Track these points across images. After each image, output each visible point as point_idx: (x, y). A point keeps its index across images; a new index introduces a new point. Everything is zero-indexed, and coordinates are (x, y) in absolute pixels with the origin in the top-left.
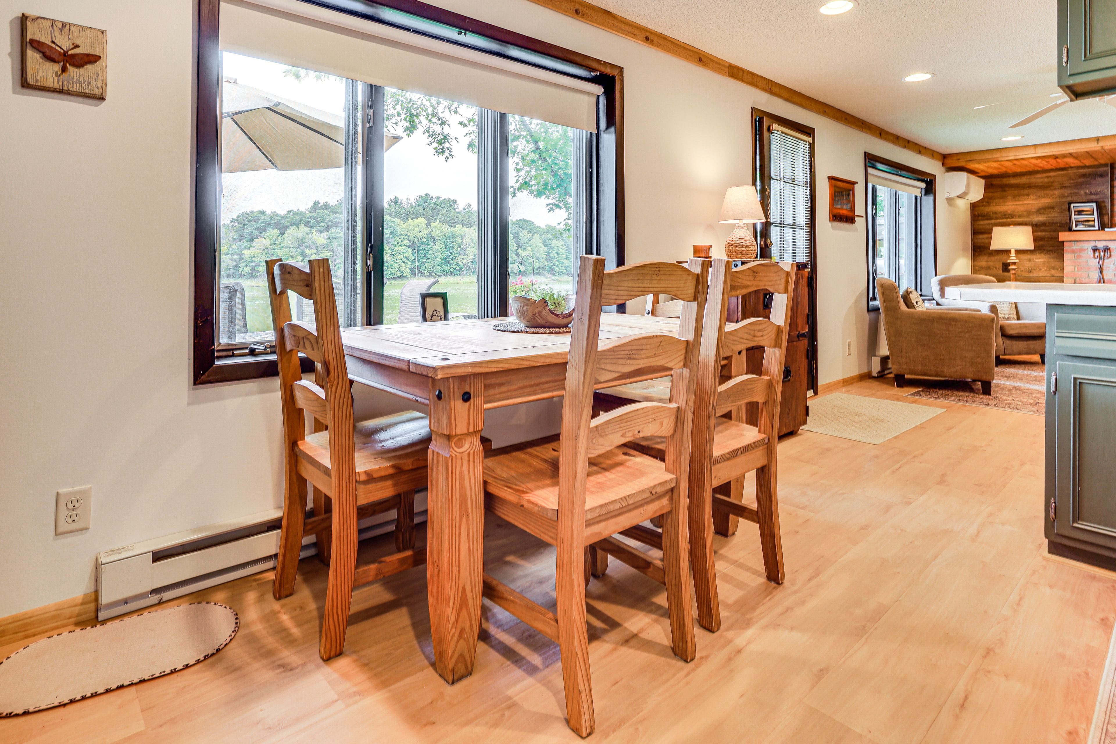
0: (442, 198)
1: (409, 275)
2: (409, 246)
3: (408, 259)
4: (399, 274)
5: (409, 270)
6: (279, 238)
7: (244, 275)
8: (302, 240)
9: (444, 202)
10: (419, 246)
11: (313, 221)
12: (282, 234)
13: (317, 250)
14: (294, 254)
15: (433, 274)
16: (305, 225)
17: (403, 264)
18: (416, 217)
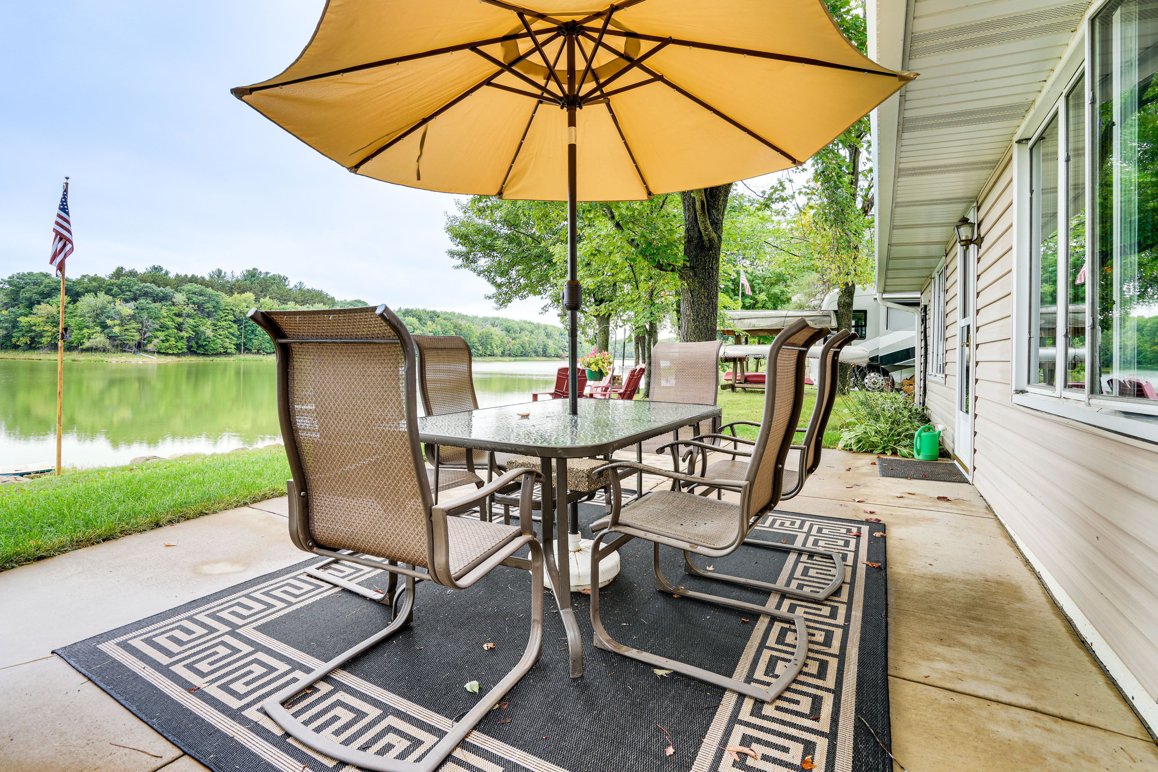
0: (272, 274)
1: (233, 351)
2: (235, 322)
3: (233, 335)
4: (222, 350)
5: (233, 347)
6: (70, 306)
7: (19, 346)
8: (101, 309)
9: (274, 278)
10: (247, 322)
11: (115, 289)
12: (75, 301)
13: (122, 321)
14: (91, 324)
15: (261, 351)
16: (106, 293)
17: (227, 340)
18: (243, 292)
